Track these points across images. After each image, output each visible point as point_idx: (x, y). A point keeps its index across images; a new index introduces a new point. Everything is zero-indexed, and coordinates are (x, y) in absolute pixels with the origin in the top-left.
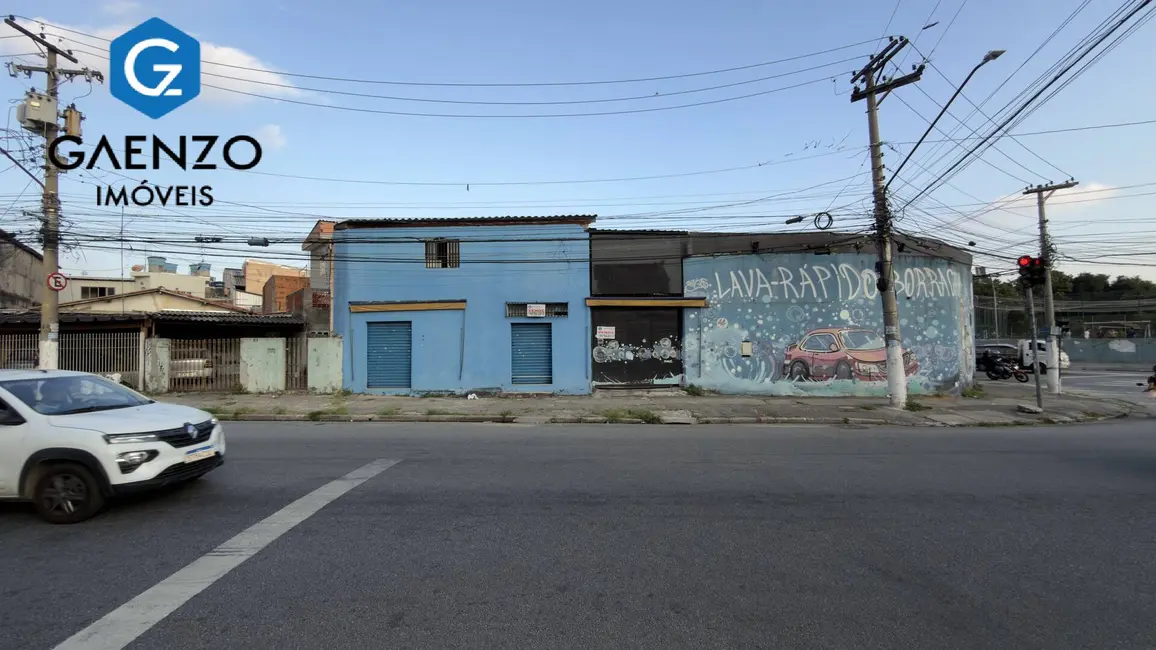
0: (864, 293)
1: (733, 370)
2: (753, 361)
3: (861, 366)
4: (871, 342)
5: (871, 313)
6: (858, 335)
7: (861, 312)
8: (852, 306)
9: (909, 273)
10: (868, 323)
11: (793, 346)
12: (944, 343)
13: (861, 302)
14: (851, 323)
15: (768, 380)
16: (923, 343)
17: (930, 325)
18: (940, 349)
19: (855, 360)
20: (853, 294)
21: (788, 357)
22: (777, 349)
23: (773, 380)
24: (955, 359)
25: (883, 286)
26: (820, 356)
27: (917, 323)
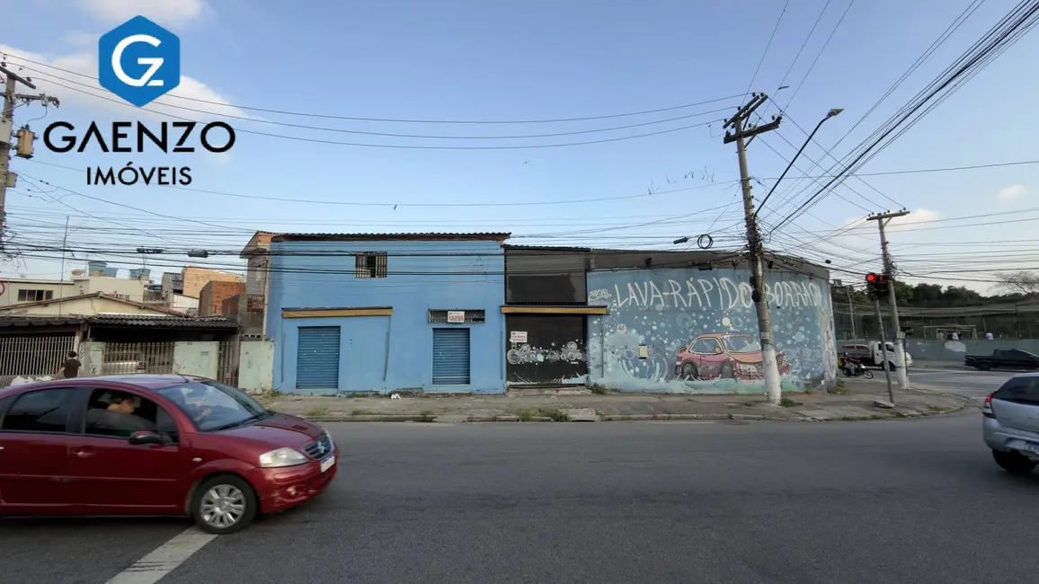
0: (741, 303)
1: (632, 371)
2: (650, 364)
3: (742, 367)
4: (749, 345)
5: (748, 320)
6: (738, 340)
7: (740, 320)
8: (732, 314)
9: (778, 288)
10: (746, 329)
11: (683, 349)
12: (810, 346)
13: (739, 310)
14: (732, 329)
15: (662, 380)
16: (792, 346)
17: (798, 330)
18: (807, 351)
19: (736, 361)
20: (733, 303)
21: (679, 359)
22: (669, 352)
23: (667, 379)
24: (820, 361)
25: (757, 297)
26: (708, 358)
27: (786, 329)
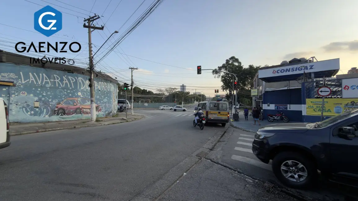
0: (86, 88)
1: (29, 113)
2: (40, 109)
3: (84, 110)
4: (88, 102)
6: (84, 100)
7: (85, 93)
8: (82, 91)
9: (100, 83)
10: (87, 97)
11: (59, 103)
12: (108, 103)
13: (85, 90)
14: (82, 96)
15: (47, 116)
16: (103, 103)
17: (105, 98)
18: (107, 105)
19: (82, 108)
20: (83, 87)
21: (57, 107)
22: (51, 104)
23: (50, 116)
24: (111, 107)
25: (90, 86)
26: (70, 107)
27: (101, 97)
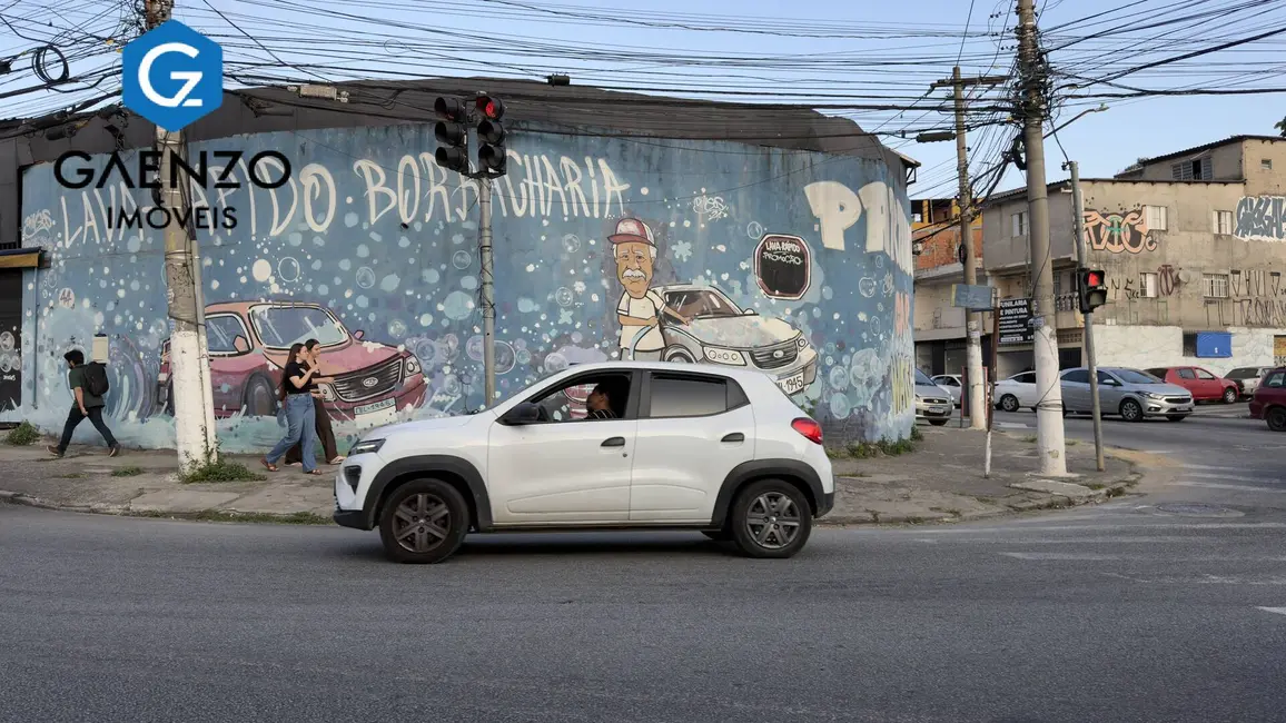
0: (304, 220)
4: (313, 329)
5: (317, 265)
7: (295, 264)
8: (278, 251)
9: (408, 166)
10: (309, 288)
13: (296, 240)
14: (275, 289)
15: (133, 415)
16: (434, 333)
17: (456, 287)
20: (279, 224)
21: (164, 366)
22: (146, 350)
23: (142, 416)
26: (219, 365)
27: (420, 283)
